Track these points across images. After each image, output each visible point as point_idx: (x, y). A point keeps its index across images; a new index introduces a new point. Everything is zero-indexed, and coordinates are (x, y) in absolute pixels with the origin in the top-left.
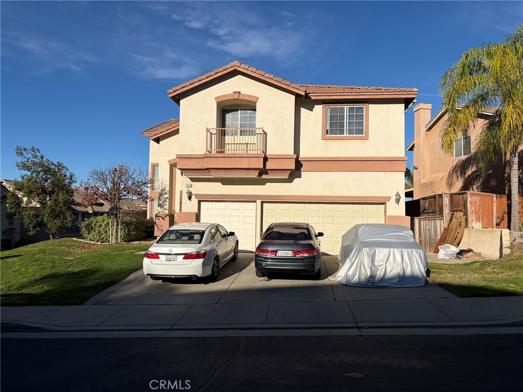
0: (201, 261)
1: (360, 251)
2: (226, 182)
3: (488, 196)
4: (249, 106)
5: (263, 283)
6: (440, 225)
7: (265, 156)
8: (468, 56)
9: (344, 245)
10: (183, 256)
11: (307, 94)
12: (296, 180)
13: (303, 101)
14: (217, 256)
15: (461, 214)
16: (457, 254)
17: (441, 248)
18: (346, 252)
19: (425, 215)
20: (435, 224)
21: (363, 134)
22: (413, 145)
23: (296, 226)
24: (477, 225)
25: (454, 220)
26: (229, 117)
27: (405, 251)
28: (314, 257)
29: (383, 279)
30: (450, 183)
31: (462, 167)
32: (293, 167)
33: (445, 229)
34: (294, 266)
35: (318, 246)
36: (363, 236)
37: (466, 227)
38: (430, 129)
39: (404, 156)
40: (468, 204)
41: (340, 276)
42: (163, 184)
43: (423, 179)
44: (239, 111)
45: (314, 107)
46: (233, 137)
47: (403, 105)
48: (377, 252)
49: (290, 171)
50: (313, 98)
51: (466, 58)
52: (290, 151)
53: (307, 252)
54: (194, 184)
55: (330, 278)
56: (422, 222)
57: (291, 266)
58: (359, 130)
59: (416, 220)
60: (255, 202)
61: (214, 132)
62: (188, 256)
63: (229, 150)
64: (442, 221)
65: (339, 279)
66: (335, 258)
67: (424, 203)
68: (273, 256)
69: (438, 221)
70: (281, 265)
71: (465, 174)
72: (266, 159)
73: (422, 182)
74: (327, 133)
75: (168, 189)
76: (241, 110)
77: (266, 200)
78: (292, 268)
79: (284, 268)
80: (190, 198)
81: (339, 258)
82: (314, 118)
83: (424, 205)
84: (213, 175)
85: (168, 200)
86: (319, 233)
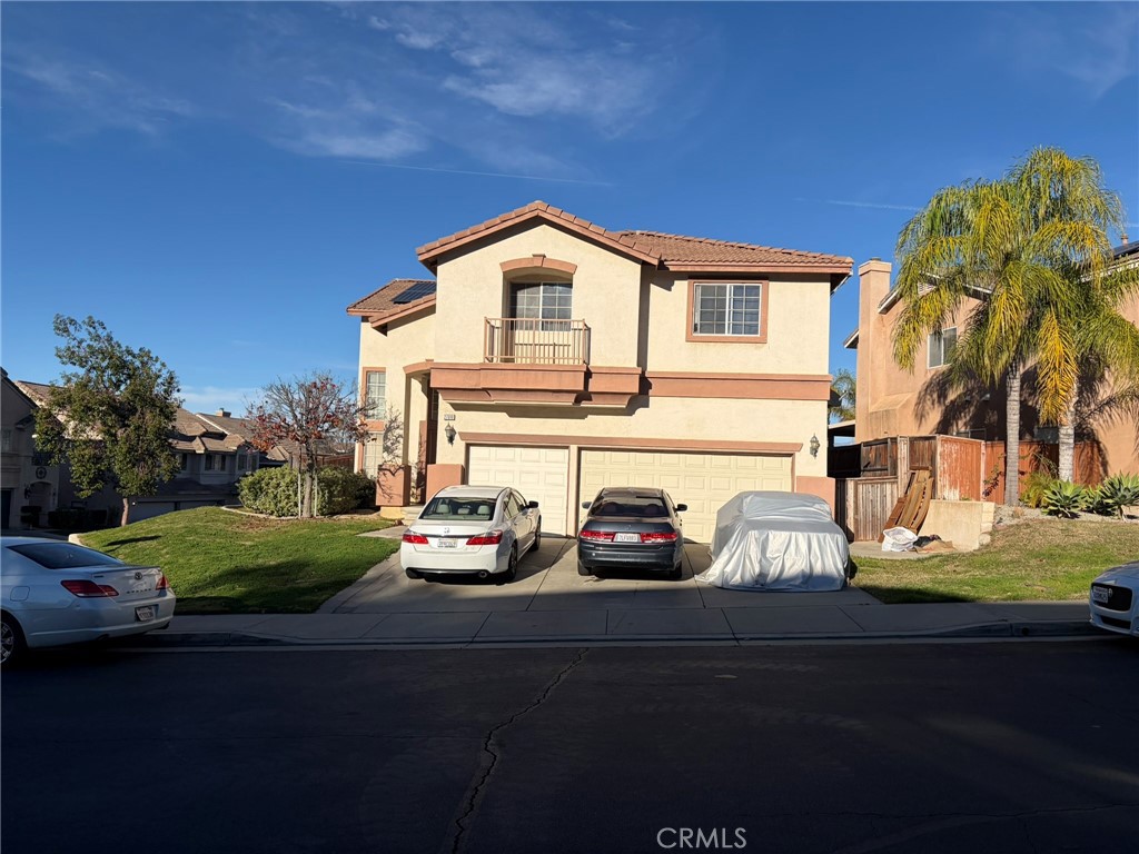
0: (493, 548)
1: (744, 534)
2: (515, 411)
3: (972, 444)
4: (560, 280)
5: (590, 584)
6: (891, 493)
7: (588, 369)
8: (941, 199)
9: (720, 526)
10: (467, 540)
11: (661, 263)
12: (640, 411)
13: (656, 274)
14: (516, 541)
15: (927, 474)
16: (914, 543)
17: (888, 534)
18: (723, 536)
19: (869, 473)
20: (882, 491)
21: (756, 332)
22: (857, 338)
23: (640, 494)
24: (952, 495)
25: (915, 485)
26: (523, 296)
27: (814, 536)
28: (673, 545)
29: (777, 580)
30: (919, 412)
31: (940, 386)
32: (636, 389)
33: (900, 501)
34: (642, 557)
35: (679, 527)
36: (751, 511)
37: (933, 496)
38: (888, 309)
39: (826, 373)
40: (938, 457)
41: (712, 575)
42: (394, 410)
43: (872, 404)
44: (542, 287)
45: (673, 284)
46: (531, 332)
47: (829, 284)
48: (771, 537)
49: (629, 396)
50: (671, 269)
51: (939, 203)
52: (632, 363)
53: (662, 535)
54: (460, 414)
55: (696, 577)
56: (860, 487)
57: (636, 557)
58: (750, 326)
59: (850, 484)
60: (567, 448)
61: (498, 324)
62: (474, 540)
63: (522, 357)
64: (895, 486)
65: (711, 579)
66: (705, 548)
67: (868, 452)
68: (608, 541)
69: (888, 486)
70: (621, 556)
71: (945, 398)
72: (588, 375)
73: (870, 411)
74: (696, 330)
75: (401, 419)
76: (544, 285)
77: (586, 446)
78: (638, 560)
79: (625, 560)
80: (451, 439)
81: (712, 548)
82: (673, 303)
83: (868, 455)
84: (496, 399)
85: (401, 440)
86: (679, 506)
